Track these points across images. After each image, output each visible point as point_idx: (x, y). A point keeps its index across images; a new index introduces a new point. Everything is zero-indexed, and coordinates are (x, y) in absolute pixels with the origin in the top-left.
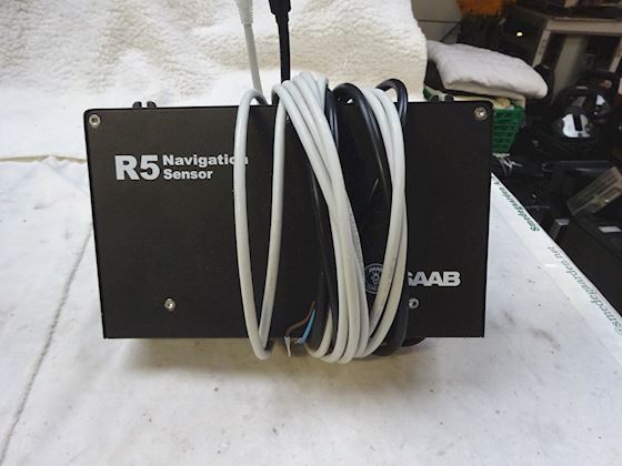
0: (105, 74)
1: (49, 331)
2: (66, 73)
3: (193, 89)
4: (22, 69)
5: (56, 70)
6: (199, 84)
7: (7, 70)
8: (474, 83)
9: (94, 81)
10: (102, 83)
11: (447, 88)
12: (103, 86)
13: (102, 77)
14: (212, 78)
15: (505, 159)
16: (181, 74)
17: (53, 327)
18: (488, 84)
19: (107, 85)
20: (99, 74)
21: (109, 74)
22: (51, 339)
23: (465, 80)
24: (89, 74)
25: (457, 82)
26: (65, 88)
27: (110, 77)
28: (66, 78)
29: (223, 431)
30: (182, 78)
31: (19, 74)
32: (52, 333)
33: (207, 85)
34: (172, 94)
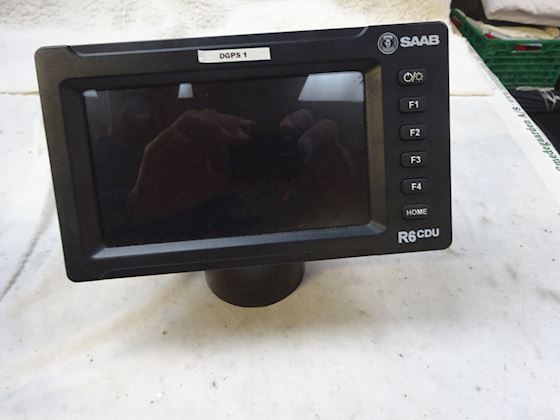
0: (127, 10)
1: (23, 259)
2: (93, 11)
3: (208, 21)
4: (57, 8)
5: (85, 9)
6: (215, 16)
7: (44, 10)
8: (520, 12)
9: (117, 17)
10: (124, 19)
11: (490, 18)
12: (126, 22)
13: (124, 13)
14: (228, 10)
15: (549, 93)
16: (197, 7)
17: (28, 255)
18: (535, 12)
19: (130, 21)
20: (122, 10)
21: (131, 9)
22: (22, 267)
23: (510, 8)
24: (113, 10)
25: (501, 12)
26: (93, 25)
27: (130, 13)
28: (92, 16)
29: (162, 380)
30: (198, 11)
31: (54, 14)
32: (25, 262)
33: (223, 17)
34: (189, 28)
